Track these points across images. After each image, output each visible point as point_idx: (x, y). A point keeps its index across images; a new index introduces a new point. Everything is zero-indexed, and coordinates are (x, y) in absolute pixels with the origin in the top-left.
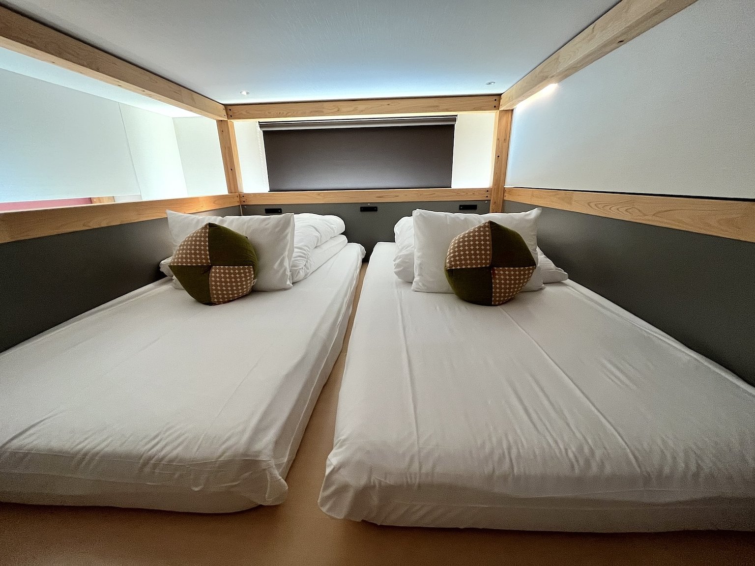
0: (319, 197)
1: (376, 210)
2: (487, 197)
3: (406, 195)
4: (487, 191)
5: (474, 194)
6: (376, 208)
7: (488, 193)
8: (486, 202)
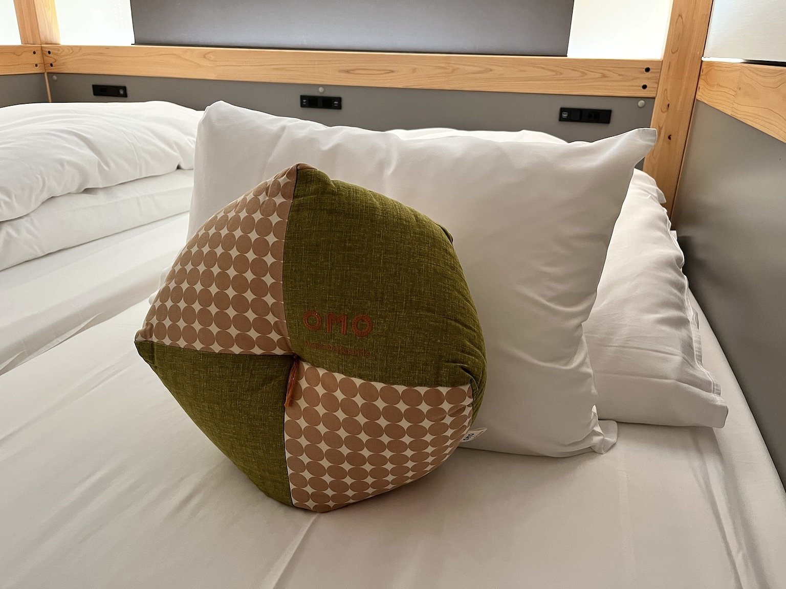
0: (204, 63)
1: (339, 107)
2: (645, 87)
3: (414, 70)
4: (647, 70)
5: (604, 76)
6: (339, 99)
7: (647, 74)
8: (641, 103)
